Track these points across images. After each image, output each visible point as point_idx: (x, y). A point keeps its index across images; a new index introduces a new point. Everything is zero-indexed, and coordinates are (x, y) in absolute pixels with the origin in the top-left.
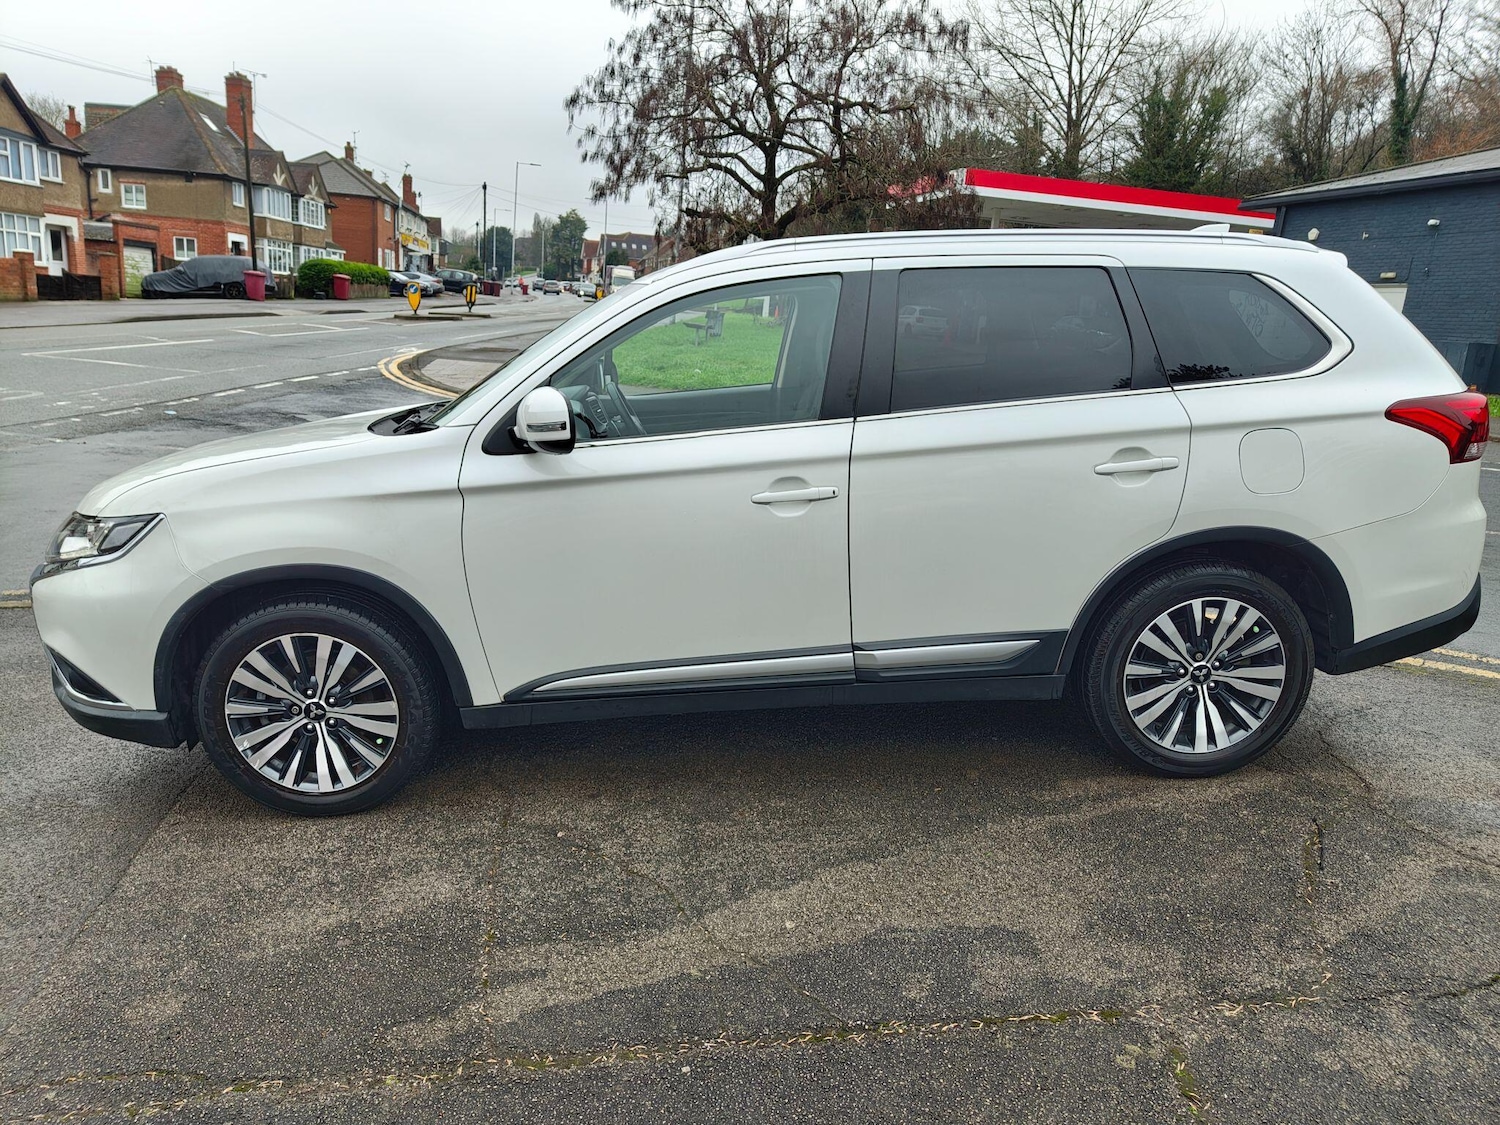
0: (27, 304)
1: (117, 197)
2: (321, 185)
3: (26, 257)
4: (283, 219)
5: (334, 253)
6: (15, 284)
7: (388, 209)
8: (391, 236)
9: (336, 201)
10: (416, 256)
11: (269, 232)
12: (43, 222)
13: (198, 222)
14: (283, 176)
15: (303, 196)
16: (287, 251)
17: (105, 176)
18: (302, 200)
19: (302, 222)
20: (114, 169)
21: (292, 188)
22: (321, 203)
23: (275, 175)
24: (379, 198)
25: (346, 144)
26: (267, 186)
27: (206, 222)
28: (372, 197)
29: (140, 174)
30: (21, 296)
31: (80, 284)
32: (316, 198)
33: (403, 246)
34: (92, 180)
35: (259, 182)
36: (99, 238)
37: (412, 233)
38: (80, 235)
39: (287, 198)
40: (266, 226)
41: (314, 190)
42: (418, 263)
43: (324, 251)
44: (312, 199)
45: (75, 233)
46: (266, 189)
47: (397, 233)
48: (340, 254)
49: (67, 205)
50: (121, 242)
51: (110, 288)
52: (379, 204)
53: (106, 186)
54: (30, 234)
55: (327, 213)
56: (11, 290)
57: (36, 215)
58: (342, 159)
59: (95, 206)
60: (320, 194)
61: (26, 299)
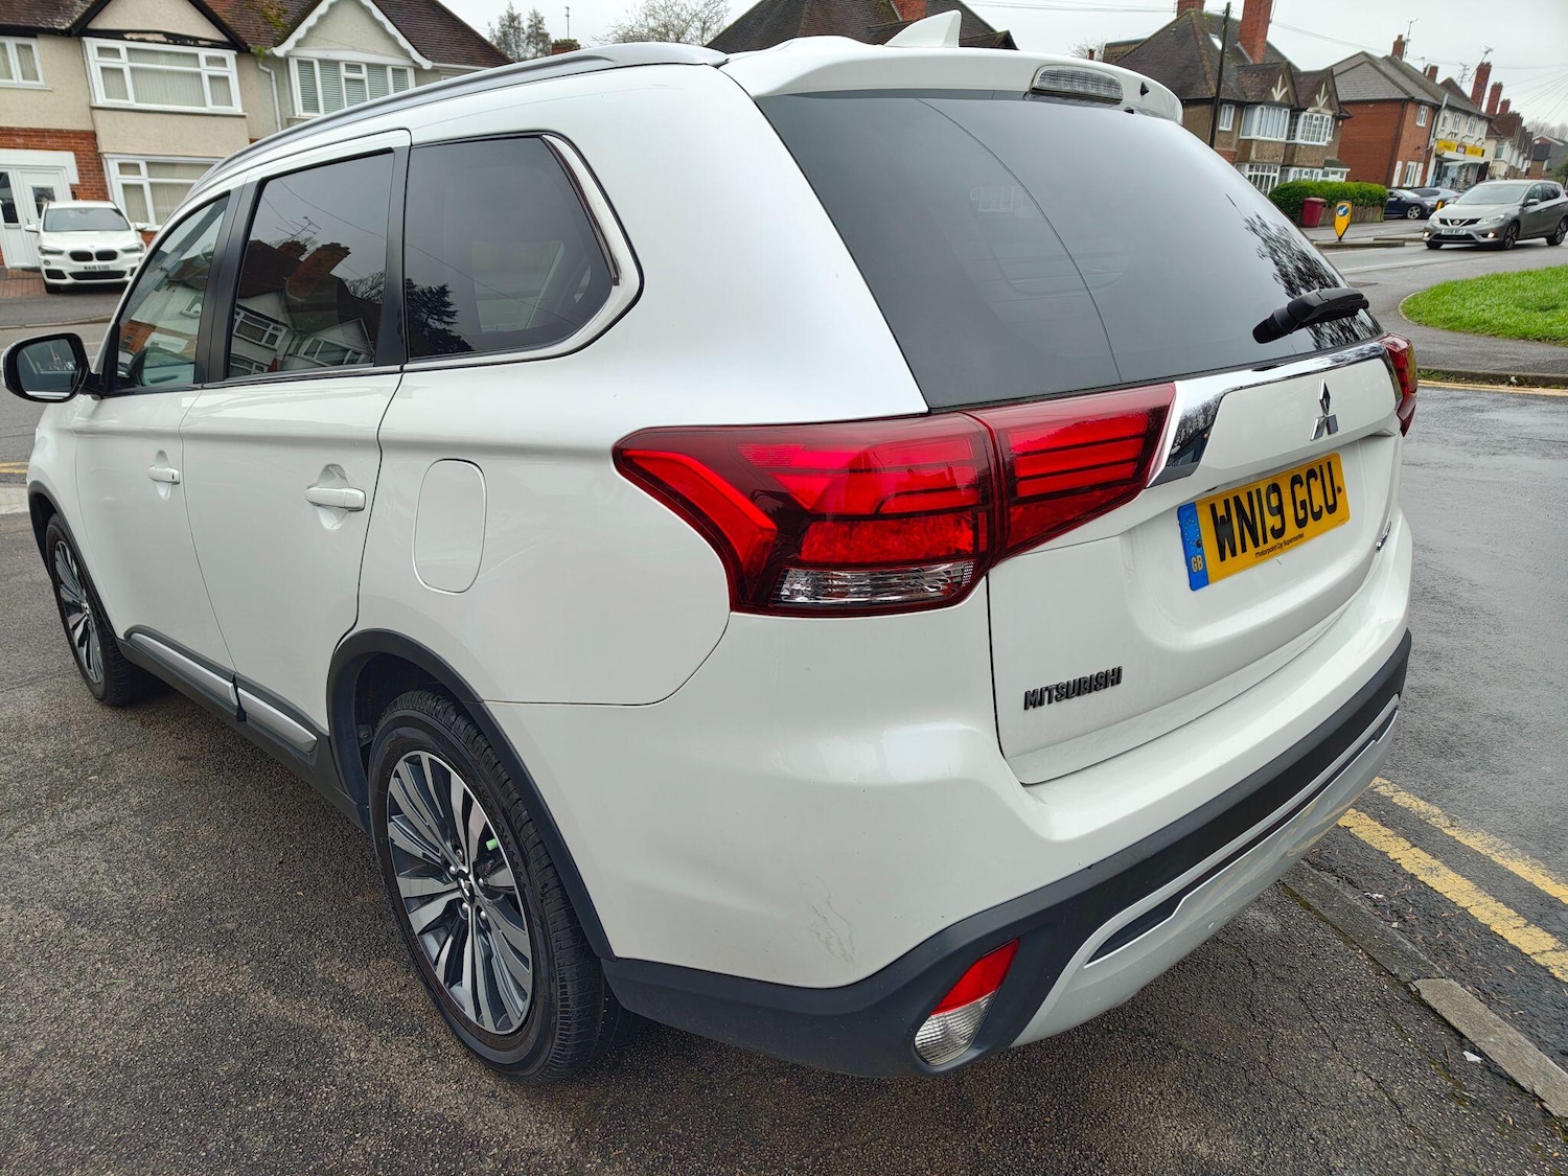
2: (1332, 93)
4: (1274, 139)
5: (1334, 173)
7: (1424, 112)
8: (1421, 144)
9: (1350, 110)
10: (1454, 167)
11: (1253, 155)
14: (1284, 91)
15: (1305, 110)
16: (1272, 174)
18: (1304, 114)
19: (1298, 140)
21: (1293, 102)
22: (1328, 115)
23: (1273, 89)
24: (1412, 100)
25: (1396, 39)
26: (1259, 103)
28: (1401, 100)
32: (1322, 110)
33: (1437, 156)
35: (1253, 100)
37: (1459, 138)
39: (1284, 116)
40: (1251, 148)
41: (1321, 100)
42: (1455, 175)
43: (1320, 171)
44: (1317, 112)
46: (1259, 107)
47: (1432, 139)
48: (1342, 173)
52: (1410, 109)
55: (1336, 126)
58: (1386, 58)
60: (1329, 105)
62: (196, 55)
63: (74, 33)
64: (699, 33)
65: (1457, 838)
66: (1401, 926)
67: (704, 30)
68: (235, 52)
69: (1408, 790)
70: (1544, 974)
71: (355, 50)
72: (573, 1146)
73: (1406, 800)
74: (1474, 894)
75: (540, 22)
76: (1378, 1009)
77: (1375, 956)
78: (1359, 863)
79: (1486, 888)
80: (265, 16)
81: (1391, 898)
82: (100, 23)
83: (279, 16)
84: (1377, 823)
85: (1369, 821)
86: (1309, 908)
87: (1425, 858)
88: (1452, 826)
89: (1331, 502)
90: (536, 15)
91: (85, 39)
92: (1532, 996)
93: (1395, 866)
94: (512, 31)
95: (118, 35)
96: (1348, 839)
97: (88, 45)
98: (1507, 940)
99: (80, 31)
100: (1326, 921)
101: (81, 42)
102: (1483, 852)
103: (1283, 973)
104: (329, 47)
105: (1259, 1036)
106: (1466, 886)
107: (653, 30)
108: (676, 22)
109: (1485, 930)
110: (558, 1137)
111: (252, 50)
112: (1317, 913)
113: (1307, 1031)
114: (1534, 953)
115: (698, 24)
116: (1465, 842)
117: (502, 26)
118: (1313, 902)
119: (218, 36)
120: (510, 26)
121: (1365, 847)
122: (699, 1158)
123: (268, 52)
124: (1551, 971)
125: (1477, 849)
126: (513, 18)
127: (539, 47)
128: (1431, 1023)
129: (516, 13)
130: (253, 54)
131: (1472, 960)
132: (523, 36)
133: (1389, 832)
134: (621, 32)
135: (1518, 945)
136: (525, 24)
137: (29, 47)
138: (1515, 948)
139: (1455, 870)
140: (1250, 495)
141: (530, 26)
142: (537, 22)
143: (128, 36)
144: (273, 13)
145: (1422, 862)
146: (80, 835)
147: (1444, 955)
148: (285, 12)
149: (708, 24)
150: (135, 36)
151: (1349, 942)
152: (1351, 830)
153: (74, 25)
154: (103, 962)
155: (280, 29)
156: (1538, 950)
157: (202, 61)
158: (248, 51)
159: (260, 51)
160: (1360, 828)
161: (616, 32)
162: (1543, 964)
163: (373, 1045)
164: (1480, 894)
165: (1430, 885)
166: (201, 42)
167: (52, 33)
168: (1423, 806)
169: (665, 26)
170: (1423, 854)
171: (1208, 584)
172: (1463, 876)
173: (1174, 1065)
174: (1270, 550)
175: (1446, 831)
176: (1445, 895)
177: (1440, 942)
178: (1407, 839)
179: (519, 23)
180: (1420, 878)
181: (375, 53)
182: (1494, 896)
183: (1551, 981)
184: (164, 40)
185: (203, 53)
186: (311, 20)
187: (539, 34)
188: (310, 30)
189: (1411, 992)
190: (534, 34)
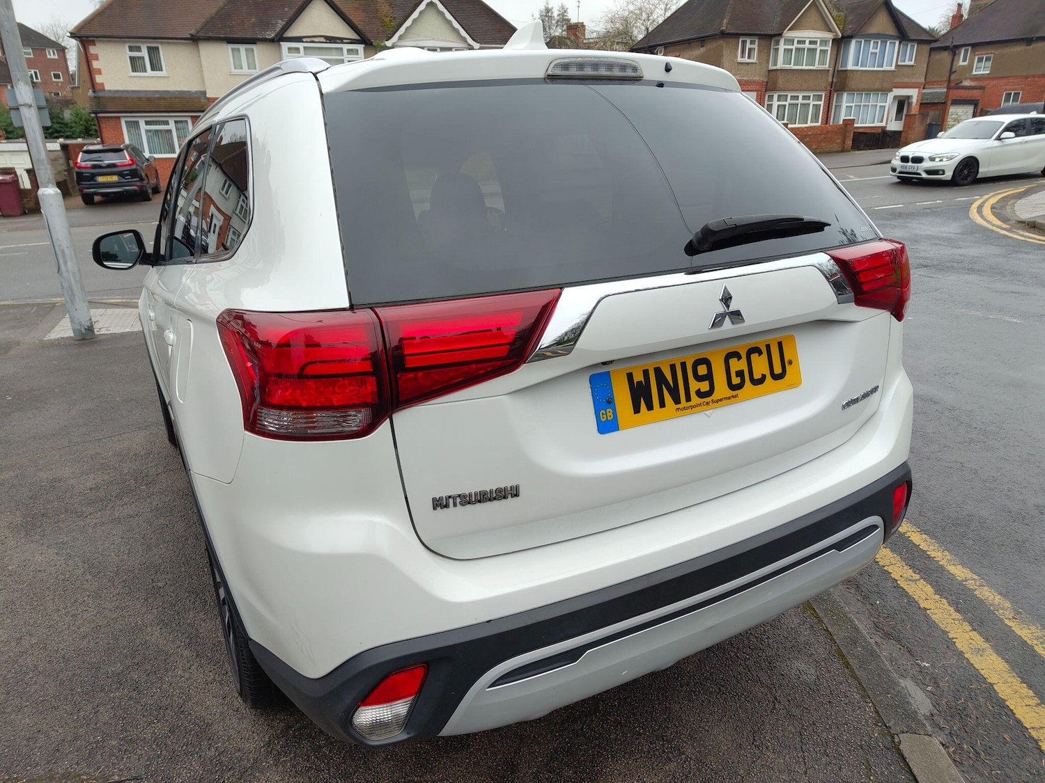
0: (844, 153)
1: (970, 67)
3: (849, 122)
6: (838, 141)
12: (890, 96)
13: (1027, 77)
17: (966, 51)
20: (974, 46)
27: (1034, 76)
29: (992, 46)
30: (840, 149)
31: (891, 137)
34: (956, 57)
36: (936, 101)
38: (917, 101)
45: (914, 100)
49: (913, 81)
50: (949, 102)
51: (906, 139)
53: (965, 60)
54: (879, 104)
56: (835, 145)
57: (885, 90)
59: (953, 77)
61: (843, 151)
62: (342, 49)
63: (276, 40)
64: (662, 12)
65: (1013, 628)
66: (934, 690)
67: (666, 10)
68: (363, 46)
69: (992, 586)
70: (1034, 745)
71: (434, 39)
72: (262, 750)
73: (986, 593)
74: (1006, 675)
75: (565, 12)
76: (861, 750)
77: (880, 710)
78: (922, 637)
79: (1018, 670)
80: (383, 22)
81: (935, 668)
82: (289, 34)
83: (391, 21)
84: (952, 609)
85: (947, 606)
86: (847, 665)
87: (978, 640)
88: (1014, 618)
89: (778, 370)
90: (562, 7)
91: (281, 43)
92: (1015, 761)
93: (950, 644)
94: (547, 19)
95: (299, 39)
96: (922, 618)
97: (283, 46)
98: (1014, 714)
99: (280, 38)
100: (856, 678)
101: (280, 45)
102: (1029, 642)
103: (797, 712)
104: (419, 39)
105: (748, 755)
106: (1001, 666)
107: (632, 12)
108: (647, 6)
109: (1002, 704)
110: (257, 743)
111: (374, 44)
112: (852, 671)
113: (790, 758)
114: (1033, 728)
115: (663, 6)
116: (1019, 632)
117: (541, 16)
118: (854, 663)
119: (355, 36)
120: (546, 16)
121: (932, 625)
122: (329, 772)
123: (382, 44)
124: (1040, 744)
125: (1025, 639)
126: (548, 10)
127: (563, 29)
128: (898, 768)
129: (550, 7)
130: (374, 46)
131: (978, 725)
132: (554, 22)
133: (957, 616)
134: (610, 16)
135: (1022, 720)
136: (555, 14)
137: (239, 50)
138: (1018, 722)
139: (999, 653)
140: (673, 367)
141: (559, 15)
142: (564, 11)
143: (304, 40)
144: (387, 20)
145: (974, 643)
146: (118, 521)
147: (958, 717)
148: (395, 18)
149: (669, 6)
150: (309, 40)
151: (865, 696)
152: (928, 612)
153: (276, 36)
154: (89, 596)
155: (391, 29)
156: (1037, 725)
157: (345, 52)
158: (371, 44)
159: (378, 44)
160: (936, 611)
161: (607, 16)
162: (1036, 737)
163: (193, 668)
164: (1010, 675)
165: (971, 662)
166: (345, 41)
167: (265, 40)
168: (998, 599)
169: (640, 9)
170: (978, 637)
171: (618, 430)
172: (1003, 658)
173: (673, 766)
174: (692, 407)
175: (1007, 622)
176: (981, 671)
177: (958, 707)
178: (971, 624)
179: (552, 13)
180: (966, 656)
181: (446, 41)
182: (1021, 678)
183: (1036, 751)
184: (325, 41)
185: (346, 47)
186: (408, 23)
187: (564, 20)
188: (407, 29)
189: (893, 742)
190: (561, 20)
